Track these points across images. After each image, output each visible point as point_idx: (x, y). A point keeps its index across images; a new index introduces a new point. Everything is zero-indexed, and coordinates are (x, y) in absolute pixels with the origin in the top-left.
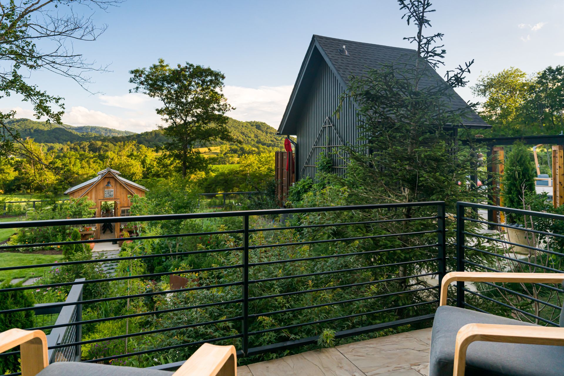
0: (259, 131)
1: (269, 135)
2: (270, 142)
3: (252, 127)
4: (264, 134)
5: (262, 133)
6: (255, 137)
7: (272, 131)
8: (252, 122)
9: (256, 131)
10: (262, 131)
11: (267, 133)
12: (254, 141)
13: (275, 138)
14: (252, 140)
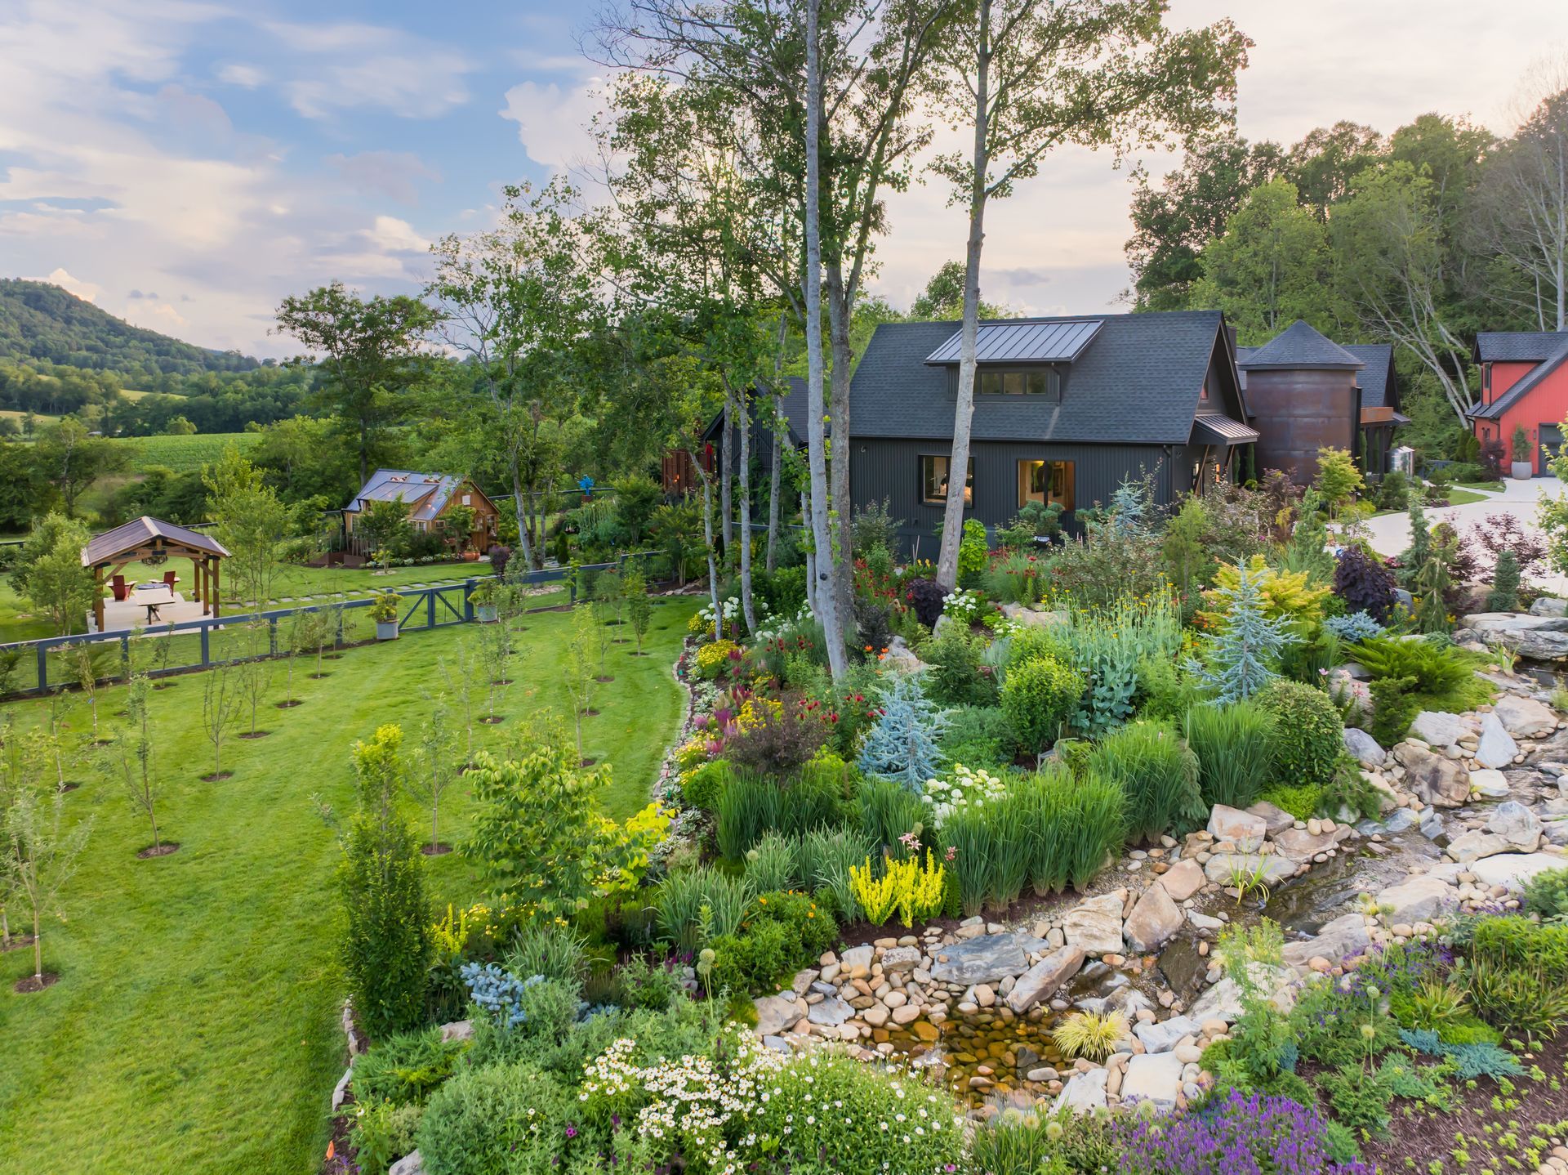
0: (39, 316)
1: (77, 328)
2: (84, 353)
3: (9, 300)
4: (59, 325)
5: (49, 320)
6: (25, 337)
7: (86, 315)
8: (7, 281)
9: (26, 315)
10: (51, 314)
11: (68, 321)
12: (22, 348)
13: (102, 340)
14: (13, 344)
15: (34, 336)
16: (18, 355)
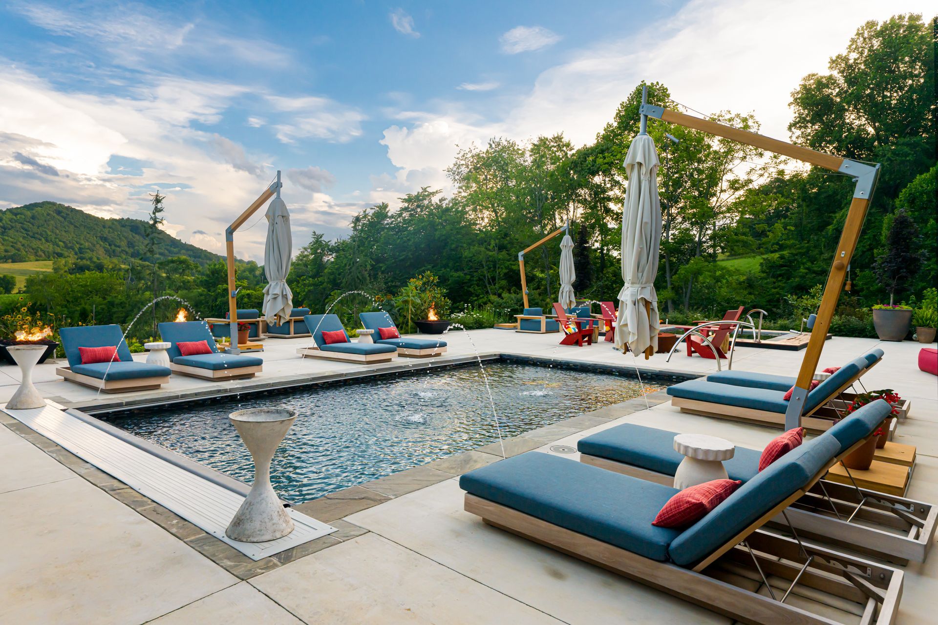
15: (133, 247)
16: (124, 257)
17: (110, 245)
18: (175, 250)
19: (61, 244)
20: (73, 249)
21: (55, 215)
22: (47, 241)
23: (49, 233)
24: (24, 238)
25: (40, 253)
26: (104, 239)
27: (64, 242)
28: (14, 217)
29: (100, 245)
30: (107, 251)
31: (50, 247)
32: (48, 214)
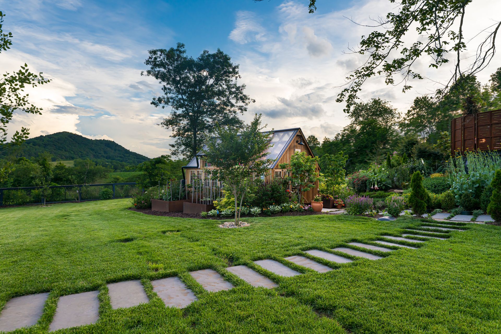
1: (117, 152)
5: (111, 150)
7: (120, 148)
9: (105, 148)
13: (123, 155)
15: (107, 154)
17: (96, 153)
18: (128, 155)
19: (72, 152)
20: (78, 155)
21: (69, 138)
22: (65, 151)
23: (66, 147)
24: (54, 149)
25: (63, 157)
26: (93, 150)
27: (74, 152)
28: (49, 139)
29: (91, 153)
30: (94, 156)
31: (67, 154)
32: (66, 138)
